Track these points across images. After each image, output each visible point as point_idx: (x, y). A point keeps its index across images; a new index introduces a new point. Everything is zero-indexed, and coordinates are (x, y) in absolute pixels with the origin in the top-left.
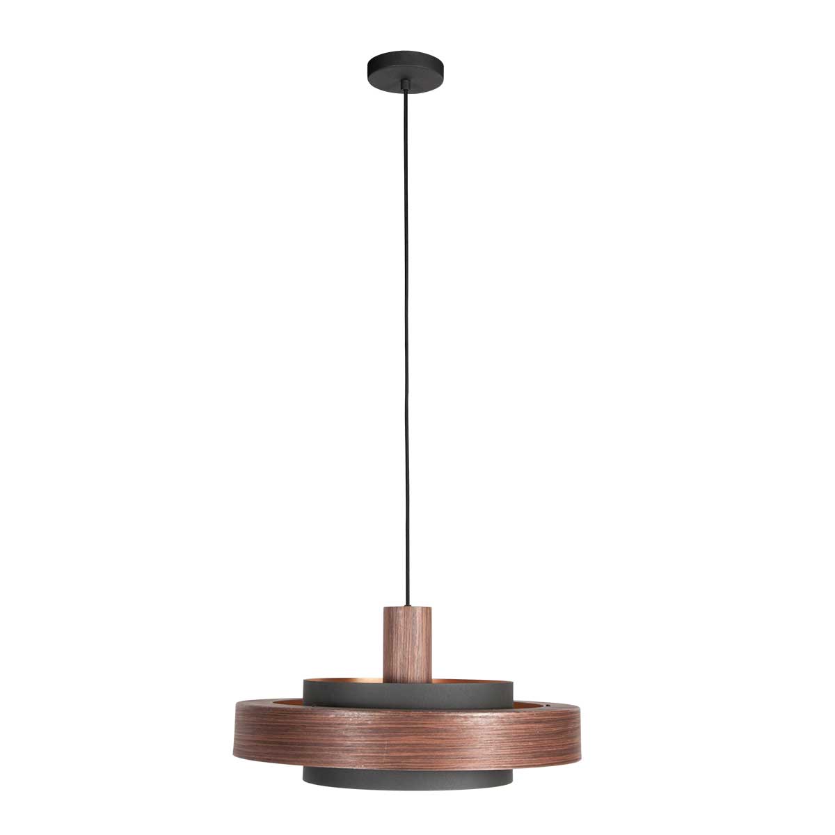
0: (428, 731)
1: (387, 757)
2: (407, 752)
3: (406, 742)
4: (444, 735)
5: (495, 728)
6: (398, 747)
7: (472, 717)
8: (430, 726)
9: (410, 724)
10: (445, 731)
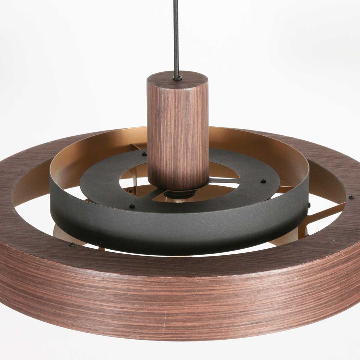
0: (216, 298)
1: (167, 328)
2: (191, 322)
3: (190, 311)
4: (235, 300)
5: (296, 282)
6: (180, 317)
7: (269, 276)
8: (219, 292)
9: (195, 291)
10: (236, 295)
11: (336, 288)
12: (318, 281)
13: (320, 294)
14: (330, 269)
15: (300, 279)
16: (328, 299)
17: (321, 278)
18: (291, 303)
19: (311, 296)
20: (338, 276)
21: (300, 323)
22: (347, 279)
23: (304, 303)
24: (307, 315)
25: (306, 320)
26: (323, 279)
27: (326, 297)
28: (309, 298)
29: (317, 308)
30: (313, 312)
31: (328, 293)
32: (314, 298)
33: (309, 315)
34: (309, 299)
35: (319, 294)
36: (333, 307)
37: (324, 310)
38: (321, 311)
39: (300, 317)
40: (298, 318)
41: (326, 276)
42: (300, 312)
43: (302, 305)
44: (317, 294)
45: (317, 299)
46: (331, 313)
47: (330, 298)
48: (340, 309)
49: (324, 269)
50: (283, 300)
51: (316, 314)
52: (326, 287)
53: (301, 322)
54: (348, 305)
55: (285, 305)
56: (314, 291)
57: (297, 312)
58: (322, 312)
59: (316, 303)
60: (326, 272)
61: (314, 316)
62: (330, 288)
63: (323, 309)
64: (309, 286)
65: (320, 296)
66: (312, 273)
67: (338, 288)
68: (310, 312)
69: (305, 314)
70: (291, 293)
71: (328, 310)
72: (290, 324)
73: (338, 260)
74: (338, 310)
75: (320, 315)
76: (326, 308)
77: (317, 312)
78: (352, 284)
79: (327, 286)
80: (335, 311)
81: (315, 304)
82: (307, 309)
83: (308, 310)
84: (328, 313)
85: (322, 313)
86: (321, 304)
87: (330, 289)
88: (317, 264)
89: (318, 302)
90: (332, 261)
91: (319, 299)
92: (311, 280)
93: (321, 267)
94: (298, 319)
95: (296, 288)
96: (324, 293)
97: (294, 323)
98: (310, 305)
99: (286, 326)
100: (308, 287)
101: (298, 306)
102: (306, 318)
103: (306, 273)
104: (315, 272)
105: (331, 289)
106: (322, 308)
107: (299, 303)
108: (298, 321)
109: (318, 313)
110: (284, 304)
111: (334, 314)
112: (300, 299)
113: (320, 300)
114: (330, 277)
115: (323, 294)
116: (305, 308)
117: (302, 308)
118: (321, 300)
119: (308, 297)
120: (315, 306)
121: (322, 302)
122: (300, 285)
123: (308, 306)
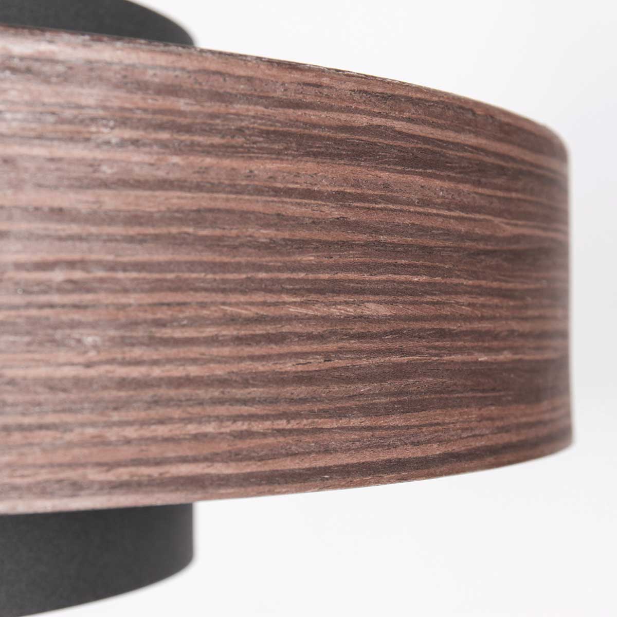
11: (373, 308)
12: (257, 204)
13: (275, 304)
14: (332, 156)
15: (135, 142)
16: (327, 357)
17: (277, 192)
18: (77, 307)
19: (219, 297)
20: (377, 231)
21: (145, 471)
22: (424, 278)
23: (167, 332)
24: (192, 429)
25: (184, 460)
26: (291, 208)
27: (310, 337)
28: (203, 305)
29: (256, 392)
30: (235, 419)
31: (325, 319)
32: (233, 320)
33: (210, 428)
34: (205, 312)
35: (271, 298)
36: (355, 422)
37: (305, 423)
38: (282, 424)
39: (147, 432)
40: (131, 432)
41: (308, 194)
42: (148, 394)
43: (153, 342)
44: (259, 297)
45: (259, 330)
46: (344, 459)
47: (339, 352)
48: (394, 455)
49: (300, 138)
50: (19, 266)
51: (250, 434)
52: (307, 268)
53: (154, 471)
54: (435, 450)
55: (34, 312)
56: (238, 268)
57: (122, 383)
58: (291, 431)
59: (252, 358)
60: (309, 166)
61: (241, 445)
62: (336, 288)
63: (297, 415)
64: (199, 216)
65: (275, 320)
66: (222, 133)
67: (384, 311)
68: (210, 410)
69: (177, 413)
70: (74, 229)
71: (326, 436)
72: (71, 465)
73: (377, 121)
74: (383, 456)
75: (274, 455)
76: (312, 414)
77: (258, 426)
78: (453, 327)
79: (319, 267)
80: (368, 457)
81: (246, 366)
82: (188, 381)
83: (202, 393)
84: (327, 451)
85: (290, 439)
86: (281, 379)
87: (338, 293)
88: (249, 79)
89: (262, 358)
90: (341, 110)
91: (270, 339)
92: (212, 176)
93: (280, 113)
94: (128, 442)
95: (111, 201)
96: (301, 304)
97: (99, 464)
98: (213, 360)
99: (44, 475)
100: (197, 223)
101: (124, 342)
102: (186, 450)
103: (181, 113)
104: (240, 130)
105: (342, 298)
106: (293, 408)
107: (135, 324)
108: (127, 452)
109: (264, 435)
110: (28, 306)
111: (364, 474)
112: (147, 299)
113: (275, 349)
114: (336, 214)
115: (293, 310)
116: (178, 372)
117: (155, 363)
118: (284, 349)
119: (200, 297)
120: (246, 381)
121: (289, 366)
122: (140, 193)
123: (194, 361)
